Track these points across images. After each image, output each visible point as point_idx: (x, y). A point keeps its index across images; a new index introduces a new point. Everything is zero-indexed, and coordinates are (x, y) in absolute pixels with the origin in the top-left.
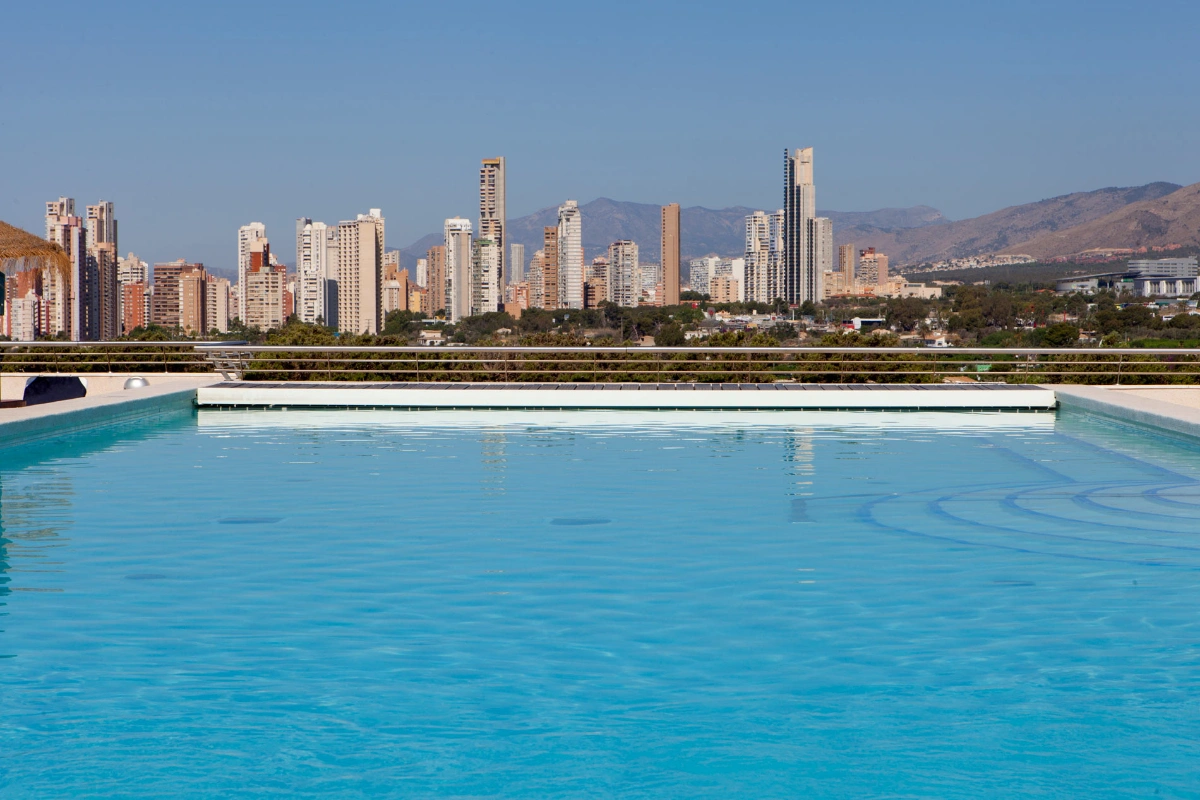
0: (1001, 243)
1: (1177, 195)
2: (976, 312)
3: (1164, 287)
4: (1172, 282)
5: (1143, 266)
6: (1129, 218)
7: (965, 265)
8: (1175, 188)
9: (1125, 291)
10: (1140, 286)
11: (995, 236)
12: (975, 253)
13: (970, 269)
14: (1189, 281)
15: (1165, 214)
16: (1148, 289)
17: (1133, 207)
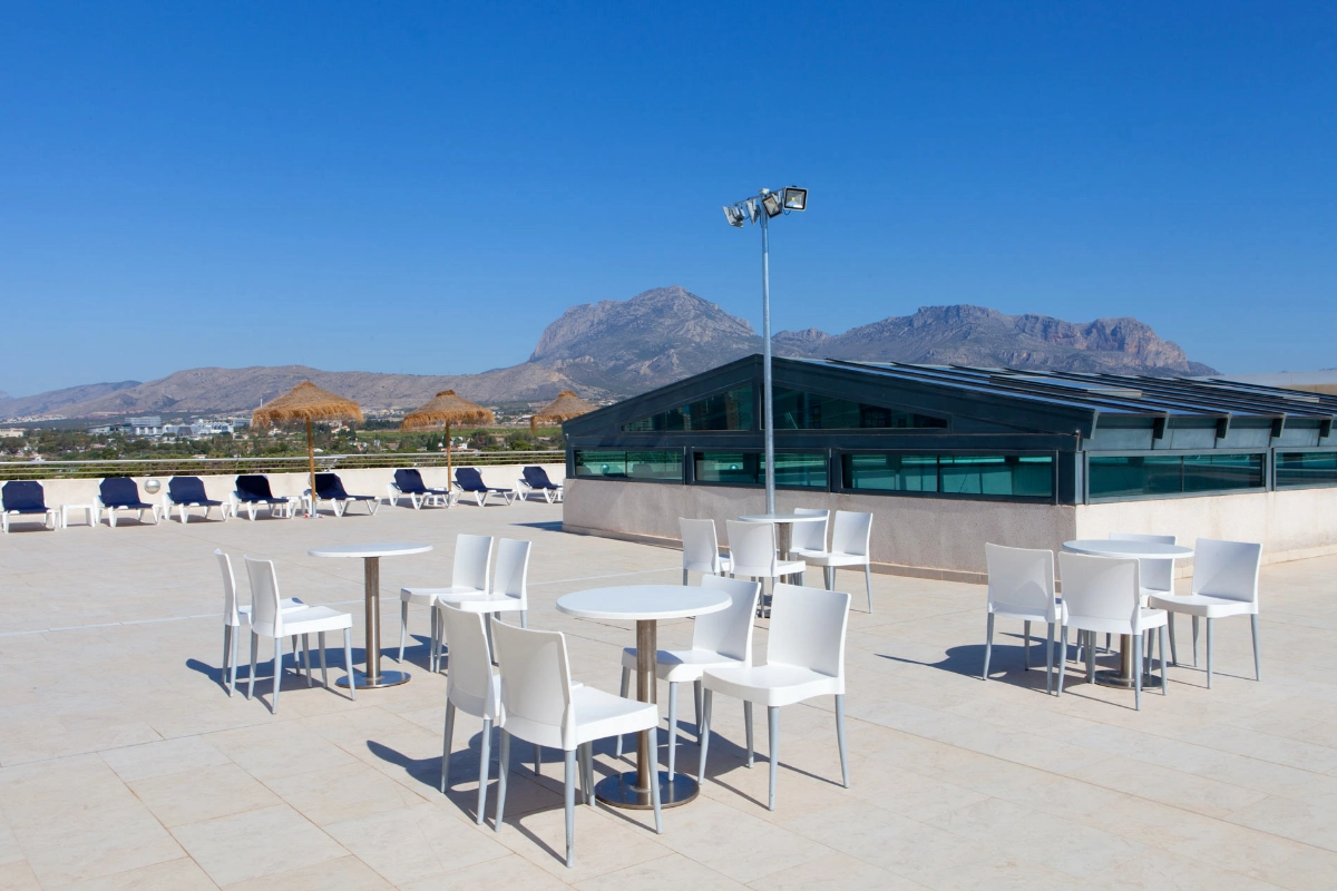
0: (45, 409)
1: (139, 388)
2: (53, 444)
3: (147, 431)
4: (151, 428)
5: (133, 421)
6: (116, 398)
7: (26, 420)
8: (139, 383)
9: (125, 433)
10: (134, 429)
11: (41, 405)
12: (30, 414)
13: (30, 422)
14: (160, 428)
15: (135, 396)
16: (138, 431)
17: (117, 392)
